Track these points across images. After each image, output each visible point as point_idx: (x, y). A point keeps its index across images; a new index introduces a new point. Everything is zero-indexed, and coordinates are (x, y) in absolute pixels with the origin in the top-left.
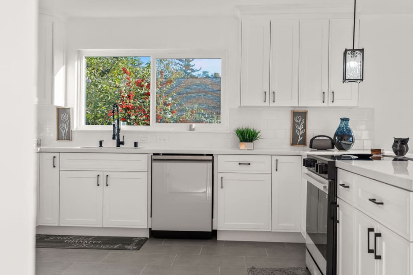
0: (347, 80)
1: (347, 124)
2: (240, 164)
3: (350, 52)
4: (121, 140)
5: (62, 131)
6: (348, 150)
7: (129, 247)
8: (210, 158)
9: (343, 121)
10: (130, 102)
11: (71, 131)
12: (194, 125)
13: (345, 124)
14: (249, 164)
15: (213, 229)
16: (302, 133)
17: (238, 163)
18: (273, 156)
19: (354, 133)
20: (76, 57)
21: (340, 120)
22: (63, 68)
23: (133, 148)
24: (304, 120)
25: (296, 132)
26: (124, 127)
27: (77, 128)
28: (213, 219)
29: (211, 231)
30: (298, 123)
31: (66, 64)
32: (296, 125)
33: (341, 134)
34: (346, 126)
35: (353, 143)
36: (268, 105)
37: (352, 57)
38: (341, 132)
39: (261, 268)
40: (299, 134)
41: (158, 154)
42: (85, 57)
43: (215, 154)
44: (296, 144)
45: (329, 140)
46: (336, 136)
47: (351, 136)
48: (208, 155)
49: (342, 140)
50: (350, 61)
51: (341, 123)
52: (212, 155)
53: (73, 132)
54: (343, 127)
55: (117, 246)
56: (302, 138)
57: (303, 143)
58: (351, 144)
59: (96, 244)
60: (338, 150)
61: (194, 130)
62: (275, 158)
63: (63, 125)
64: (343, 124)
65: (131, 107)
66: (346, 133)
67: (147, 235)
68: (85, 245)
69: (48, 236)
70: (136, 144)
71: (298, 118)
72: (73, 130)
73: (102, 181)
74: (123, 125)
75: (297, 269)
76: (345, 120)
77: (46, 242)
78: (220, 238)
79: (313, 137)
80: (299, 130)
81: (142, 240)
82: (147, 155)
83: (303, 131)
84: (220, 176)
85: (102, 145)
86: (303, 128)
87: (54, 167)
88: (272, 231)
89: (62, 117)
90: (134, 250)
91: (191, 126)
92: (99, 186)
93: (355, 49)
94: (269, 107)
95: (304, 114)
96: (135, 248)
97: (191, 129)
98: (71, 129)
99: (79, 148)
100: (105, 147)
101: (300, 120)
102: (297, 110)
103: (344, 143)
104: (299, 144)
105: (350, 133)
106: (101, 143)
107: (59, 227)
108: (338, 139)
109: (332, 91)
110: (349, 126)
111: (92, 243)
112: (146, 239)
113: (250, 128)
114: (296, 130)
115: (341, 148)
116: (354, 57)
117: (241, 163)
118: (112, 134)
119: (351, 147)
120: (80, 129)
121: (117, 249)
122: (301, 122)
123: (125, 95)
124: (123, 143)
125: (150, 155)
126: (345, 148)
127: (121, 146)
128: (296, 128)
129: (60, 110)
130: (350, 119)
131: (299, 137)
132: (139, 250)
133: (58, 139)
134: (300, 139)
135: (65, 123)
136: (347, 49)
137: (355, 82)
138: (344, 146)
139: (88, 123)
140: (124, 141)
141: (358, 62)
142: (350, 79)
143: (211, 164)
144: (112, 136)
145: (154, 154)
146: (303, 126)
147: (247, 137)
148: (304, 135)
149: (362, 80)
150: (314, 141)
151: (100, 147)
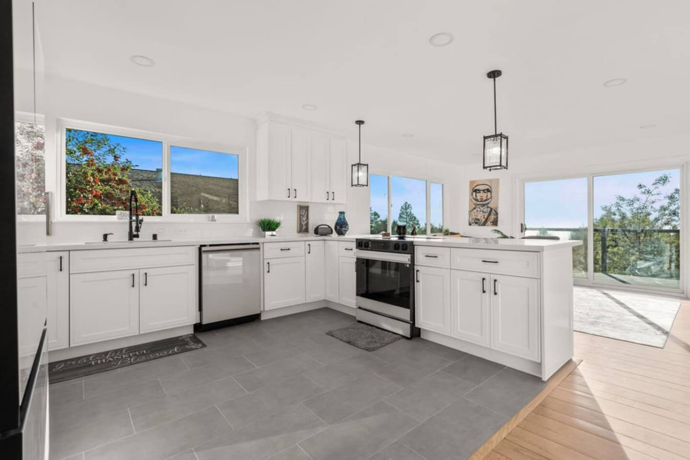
1: (343, 216)
2: (282, 250)
7: (193, 347)
8: (258, 246)
11: (51, 222)
12: (215, 216)
14: (289, 249)
17: (280, 249)
19: (348, 222)
20: (55, 127)
21: (339, 213)
23: (153, 241)
24: (307, 212)
27: (58, 219)
30: (303, 215)
32: (301, 217)
33: (340, 222)
41: (205, 246)
42: (67, 129)
44: (302, 232)
45: (328, 228)
48: (253, 244)
51: (339, 216)
53: (54, 223)
54: (341, 219)
55: (176, 349)
56: (306, 227)
57: (306, 231)
60: (337, 235)
61: (218, 220)
62: (307, 243)
66: (343, 222)
67: (191, 331)
70: (155, 237)
71: (302, 211)
72: (53, 221)
73: (138, 281)
78: (264, 317)
79: (316, 226)
80: (303, 221)
81: (190, 337)
82: (193, 247)
83: (306, 221)
84: (266, 261)
85: (108, 239)
87: (61, 270)
88: (307, 302)
90: (202, 348)
91: (213, 217)
92: (133, 288)
95: (307, 208)
96: (201, 345)
97: (213, 220)
98: (51, 220)
100: (112, 241)
102: (302, 205)
104: (304, 232)
106: (105, 237)
109: (332, 192)
112: (193, 335)
114: (301, 221)
115: (340, 234)
116: (359, 169)
120: (63, 219)
122: (305, 214)
124: (137, 236)
125: (197, 247)
127: (135, 239)
130: (346, 212)
131: (303, 226)
132: (206, 346)
136: (354, 163)
137: (360, 186)
140: (138, 233)
141: (363, 173)
145: (202, 246)
146: (306, 217)
148: (307, 224)
150: (317, 229)
151: (105, 242)
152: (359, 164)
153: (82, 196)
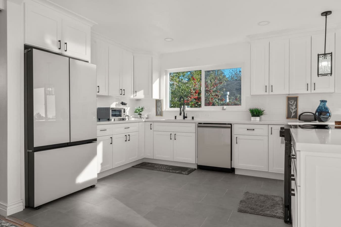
0: (320, 74)
1: (325, 104)
3: (321, 56)
4: (186, 116)
5: (158, 111)
6: (326, 121)
7: (184, 173)
8: (230, 126)
9: (322, 102)
10: (196, 95)
11: (162, 111)
12: (225, 107)
13: (323, 104)
14: (254, 130)
15: (232, 167)
16: (294, 111)
18: (269, 125)
19: (330, 110)
20: (164, 74)
21: (320, 102)
22: (158, 80)
23: (191, 120)
24: (296, 102)
25: (290, 110)
26: (187, 109)
27: (165, 109)
28: (232, 162)
29: (230, 168)
30: (292, 104)
31: (160, 77)
32: (290, 106)
33: (320, 111)
34: (324, 106)
35: (330, 117)
36: (268, 94)
37: (323, 59)
38: (320, 110)
39: (253, 193)
40: (293, 111)
41: (201, 123)
42: (169, 73)
43: (233, 124)
44: (290, 118)
45: (312, 115)
46: (317, 112)
47: (328, 112)
48: (228, 124)
49: (321, 115)
50: (322, 61)
51: (320, 104)
52: (231, 124)
54: (322, 107)
55: (178, 171)
56: (294, 114)
57: (295, 117)
58: (328, 118)
59: (169, 169)
60: (318, 122)
61: (225, 110)
62: (270, 126)
63: (158, 108)
64: (322, 104)
65: (196, 98)
66: (324, 110)
67: (196, 167)
68: (163, 169)
69: (149, 163)
70: (193, 118)
71: (291, 101)
73: (173, 137)
74: (188, 107)
75: (276, 197)
76: (323, 102)
77: (147, 166)
78: (237, 172)
79: (301, 113)
80: (292, 109)
81: (192, 169)
82: (195, 124)
83: (295, 109)
84: (235, 136)
86: (295, 107)
87: (151, 129)
88: (269, 171)
89: (158, 104)
90: (185, 174)
91: (223, 108)
92: (171, 140)
93: (326, 53)
94: (269, 95)
95: (295, 99)
96: (187, 173)
97: (223, 109)
98: (162, 110)
99: (164, 120)
100: (178, 119)
101: (293, 102)
102: (290, 96)
103: (323, 117)
104: (292, 118)
105: (327, 111)
106: (176, 117)
107: (153, 159)
108: (318, 114)
109: (314, 83)
110: (326, 105)
111: (167, 169)
112: (195, 169)
113: (258, 108)
114: (290, 109)
115: (320, 121)
116: (325, 59)
117: (248, 129)
118: (180, 112)
119: (328, 120)
120: (167, 110)
121: (177, 173)
122: (293, 104)
123: (193, 91)
124: (186, 117)
125: (197, 124)
126: (323, 121)
127: (186, 119)
128: (290, 107)
129: (157, 101)
130: (327, 101)
131: (293, 113)
132: (188, 175)
133: (157, 115)
134: (293, 114)
135: (159, 107)
136: (319, 54)
137: (327, 75)
138: (322, 119)
139: (171, 107)
140: (187, 116)
141: (328, 62)
142: (321, 74)
143: (230, 129)
144: (179, 114)
145: (199, 123)
146: (295, 106)
147: (256, 114)
148: (296, 112)
149: (331, 74)
150: (301, 116)
151: (175, 119)
152: (325, 54)
153: (186, 99)
